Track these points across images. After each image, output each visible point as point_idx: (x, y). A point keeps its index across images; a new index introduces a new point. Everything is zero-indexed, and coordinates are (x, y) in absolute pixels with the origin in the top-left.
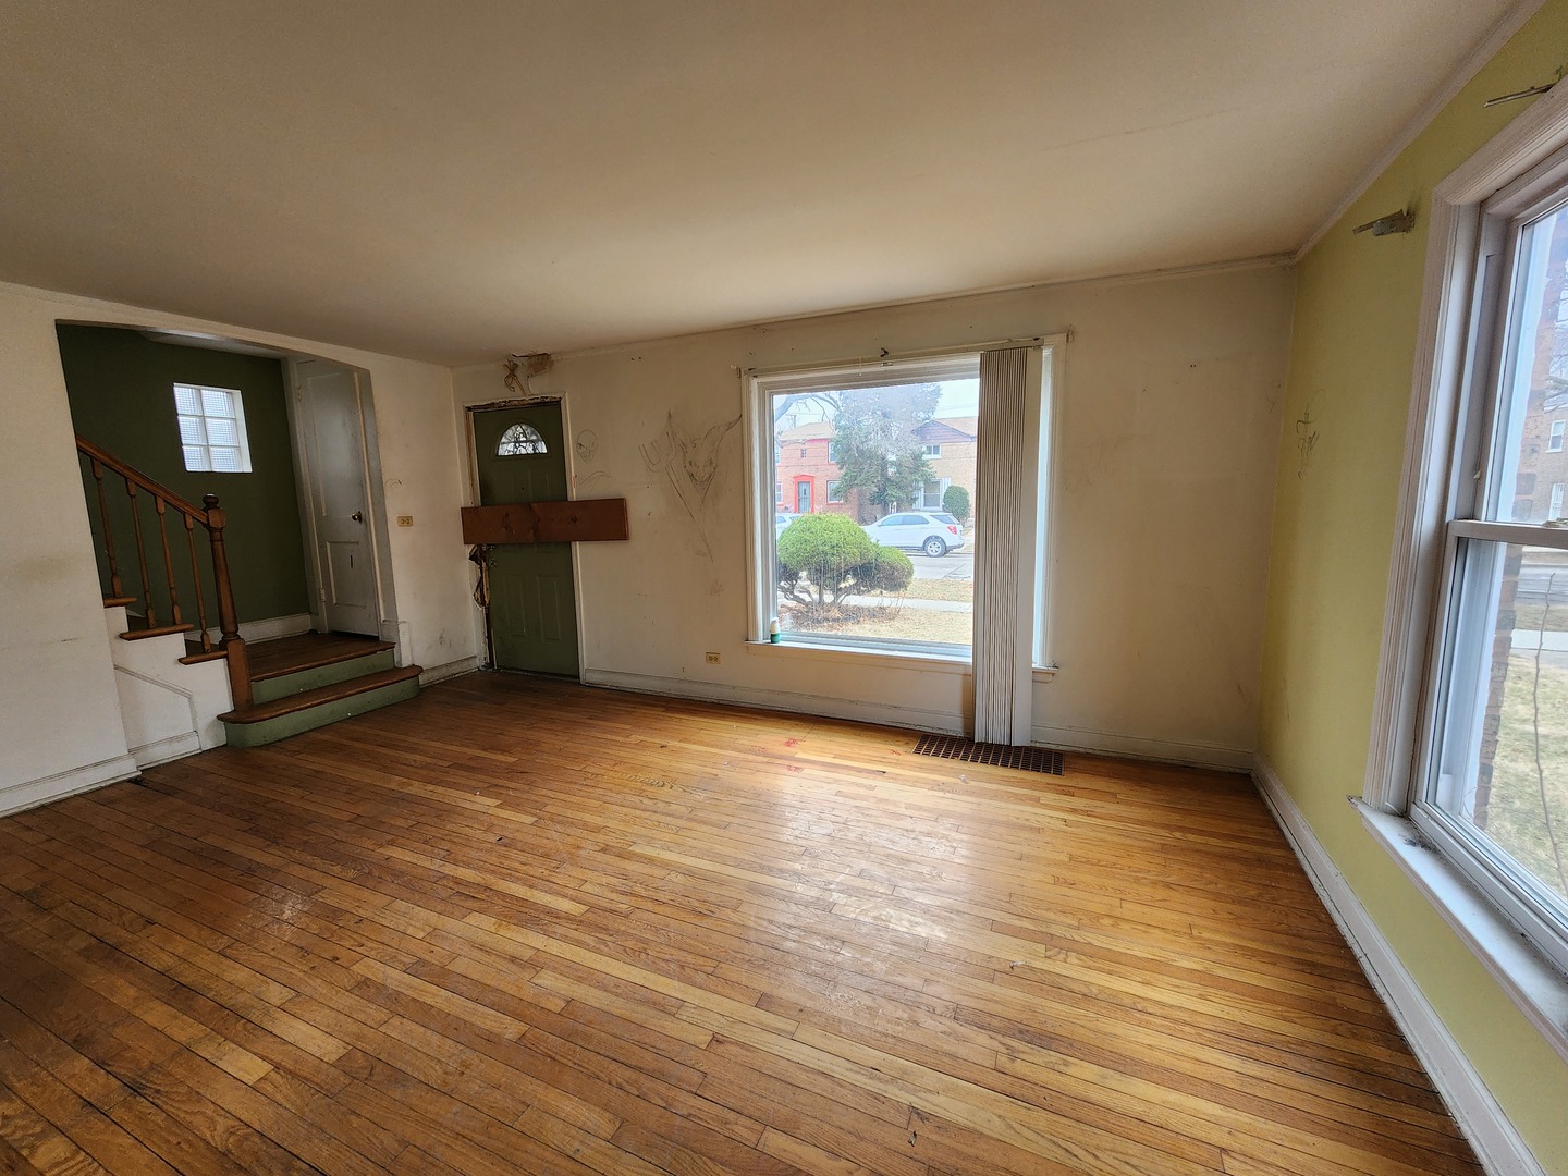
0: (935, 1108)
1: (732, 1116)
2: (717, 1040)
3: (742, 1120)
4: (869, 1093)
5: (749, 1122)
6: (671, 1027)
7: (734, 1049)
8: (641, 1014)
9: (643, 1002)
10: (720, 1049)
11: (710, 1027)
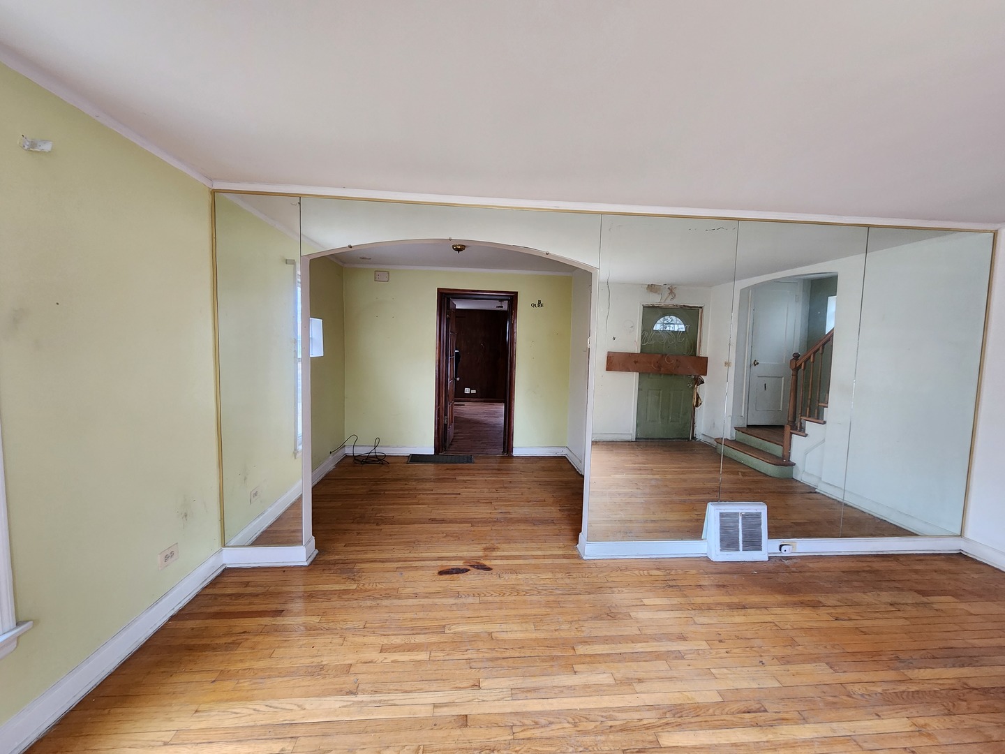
0: (343, 699)
1: (447, 658)
2: (477, 686)
3: (442, 658)
4: (380, 693)
5: (438, 658)
6: (507, 683)
7: (464, 685)
8: (530, 683)
9: (534, 690)
10: (472, 682)
11: (485, 691)
